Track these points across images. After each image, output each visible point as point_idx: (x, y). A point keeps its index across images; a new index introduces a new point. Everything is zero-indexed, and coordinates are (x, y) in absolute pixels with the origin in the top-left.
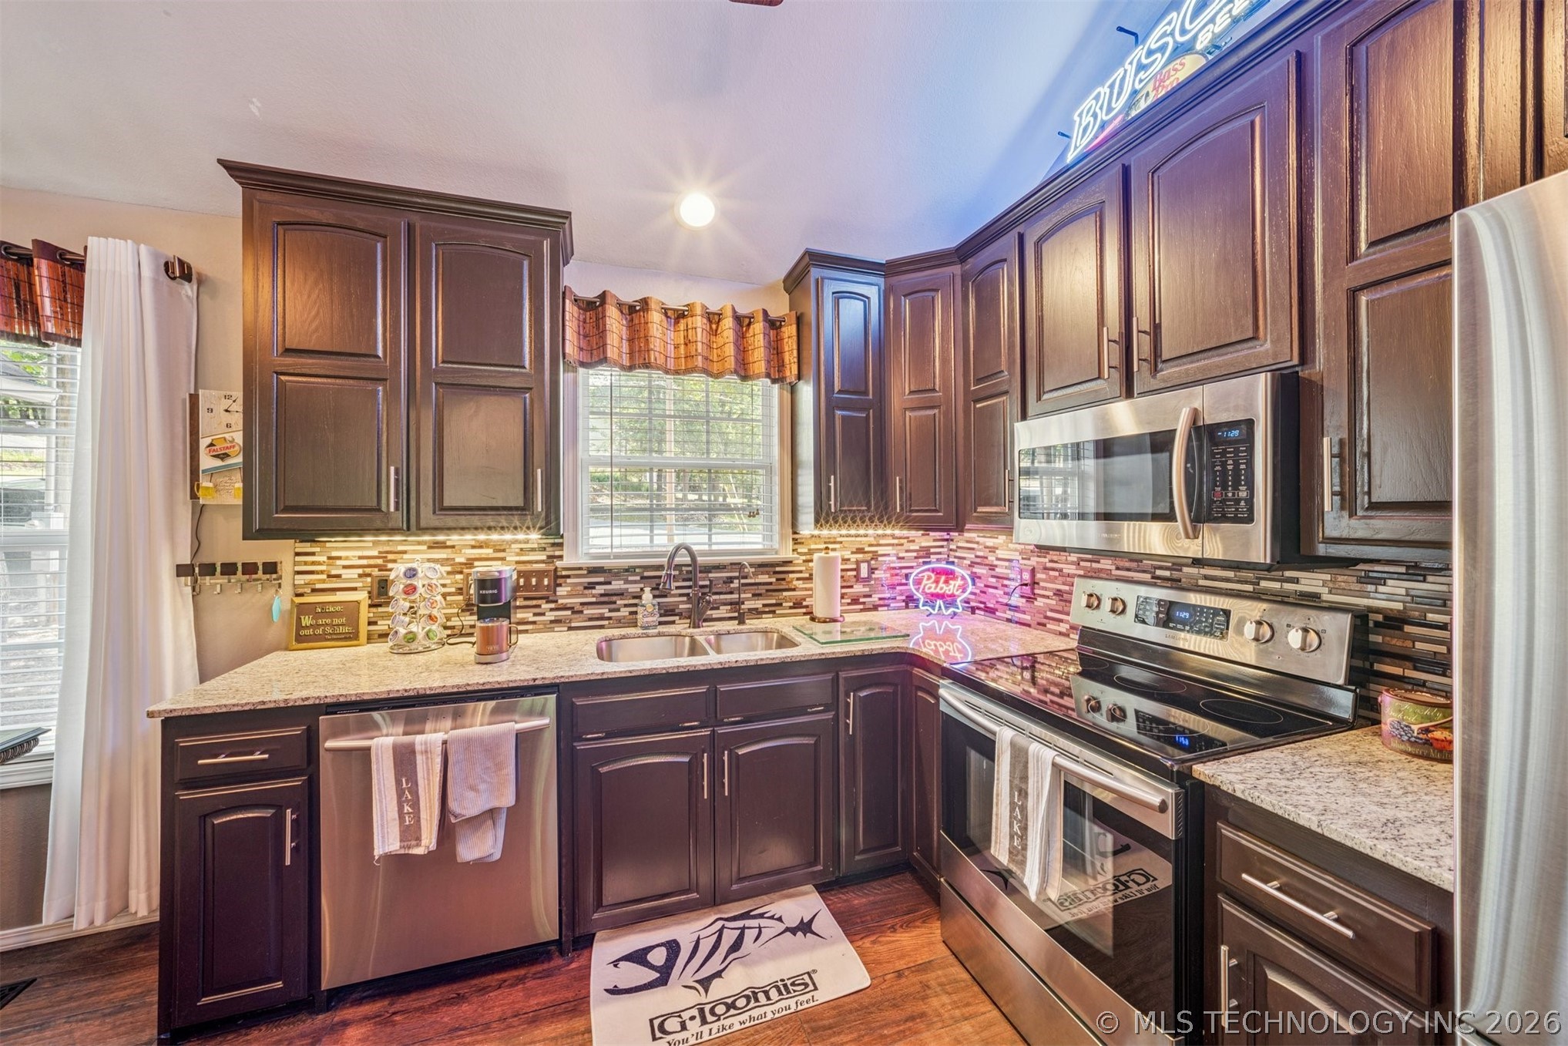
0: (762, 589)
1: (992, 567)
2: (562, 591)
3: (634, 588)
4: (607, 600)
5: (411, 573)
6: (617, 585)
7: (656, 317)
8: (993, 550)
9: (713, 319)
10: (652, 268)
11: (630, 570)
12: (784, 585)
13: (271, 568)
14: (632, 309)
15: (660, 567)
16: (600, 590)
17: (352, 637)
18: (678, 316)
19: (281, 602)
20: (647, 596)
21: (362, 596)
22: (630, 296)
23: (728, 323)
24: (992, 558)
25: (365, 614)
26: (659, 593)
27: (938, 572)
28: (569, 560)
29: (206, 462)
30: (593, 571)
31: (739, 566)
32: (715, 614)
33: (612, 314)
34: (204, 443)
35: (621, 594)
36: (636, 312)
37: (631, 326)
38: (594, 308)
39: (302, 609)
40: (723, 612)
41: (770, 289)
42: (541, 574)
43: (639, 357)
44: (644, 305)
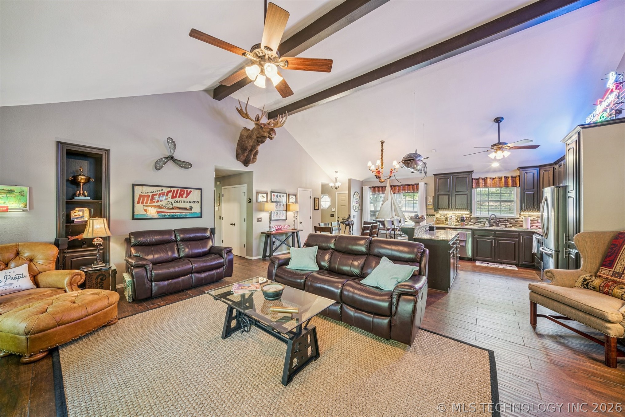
0: (511, 223)
2: (472, 220)
3: (484, 221)
4: (480, 222)
5: (451, 216)
6: (481, 220)
7: (489, 180)
9: (500, 178)
10: (488, 172)
11: (484, 218)
12: (517, 222)
13: (434, 215)
14: (484, 179)
15: (488, 218)
16: (478, 221)
17: (443, 224)
18: (493, 179)
19: (435, 219)
20: (487, 222)
21: (444, 219)
22: (484, 177)
23: (503, 179)
25: (444, 221)
26: (489, 221)
28: (473, 216)
29: (428, 204)
30: (477, 218)
31: (505, 218)
32: (501, 226)
33: (480, 180)
34: (428, 202)
35: (482, 222)
36: (485, 179)
37: (484, 181)
38: (477, 180)
39: (437, 220)
40: (503, 226)
41: (514, 171)
42: (468, 218)
43: (486, 185)
44: (487, 178)
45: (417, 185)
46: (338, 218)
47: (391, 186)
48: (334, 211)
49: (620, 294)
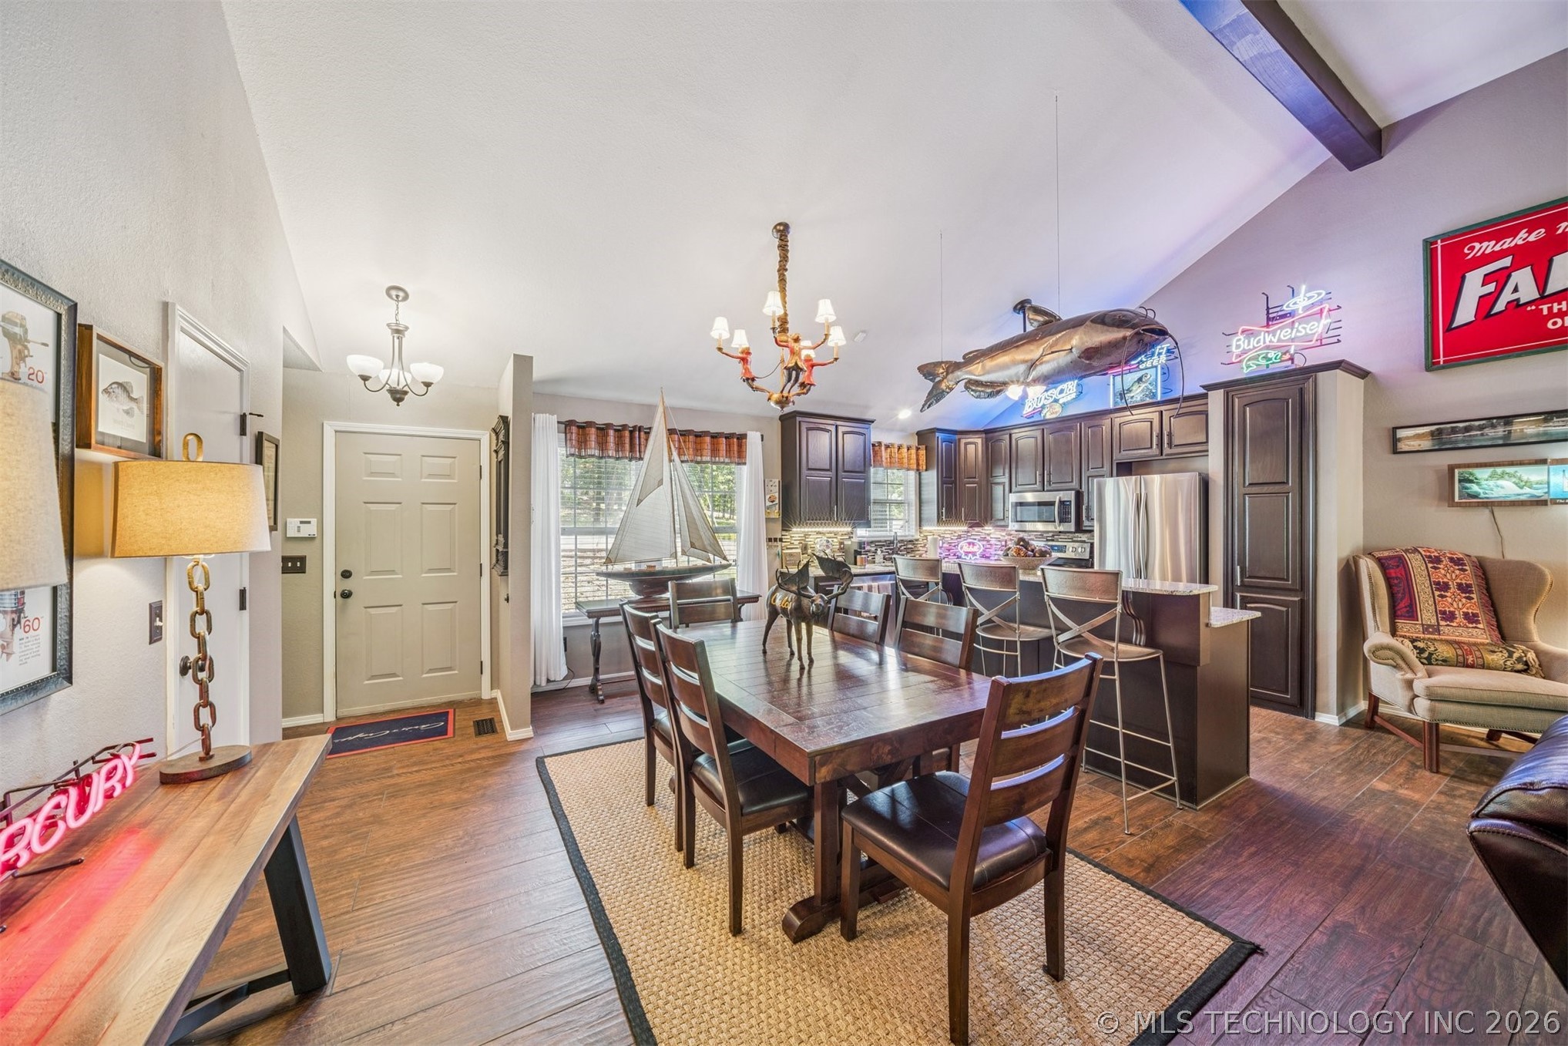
1: (988, 541)
8: (989, 535)
9: (900, 448)
11: (872, 542)
13: (782, 540)
18: (887, 447)
22: (887, 442)
23: (905, 450)
24: (988, 538)
27: (969, 544)
29: (768, 504)
34: (768, 497)
36: (876, 446)
37: (874, 451)
41: (912, 434)
43: (890, 464)
44: (880, 443)
45: (742, 437)
46: (346, 574)
47: (671, 432)
48: (311, 539)
49: (1502, 662)
